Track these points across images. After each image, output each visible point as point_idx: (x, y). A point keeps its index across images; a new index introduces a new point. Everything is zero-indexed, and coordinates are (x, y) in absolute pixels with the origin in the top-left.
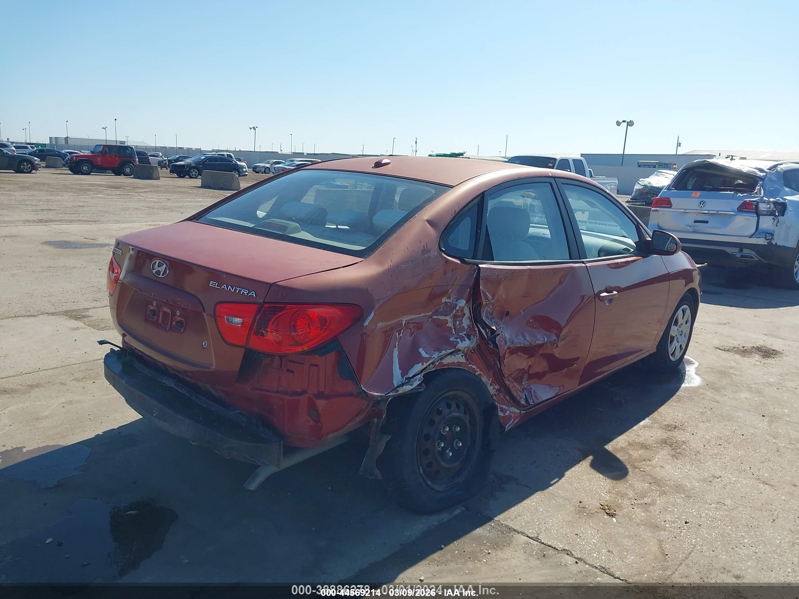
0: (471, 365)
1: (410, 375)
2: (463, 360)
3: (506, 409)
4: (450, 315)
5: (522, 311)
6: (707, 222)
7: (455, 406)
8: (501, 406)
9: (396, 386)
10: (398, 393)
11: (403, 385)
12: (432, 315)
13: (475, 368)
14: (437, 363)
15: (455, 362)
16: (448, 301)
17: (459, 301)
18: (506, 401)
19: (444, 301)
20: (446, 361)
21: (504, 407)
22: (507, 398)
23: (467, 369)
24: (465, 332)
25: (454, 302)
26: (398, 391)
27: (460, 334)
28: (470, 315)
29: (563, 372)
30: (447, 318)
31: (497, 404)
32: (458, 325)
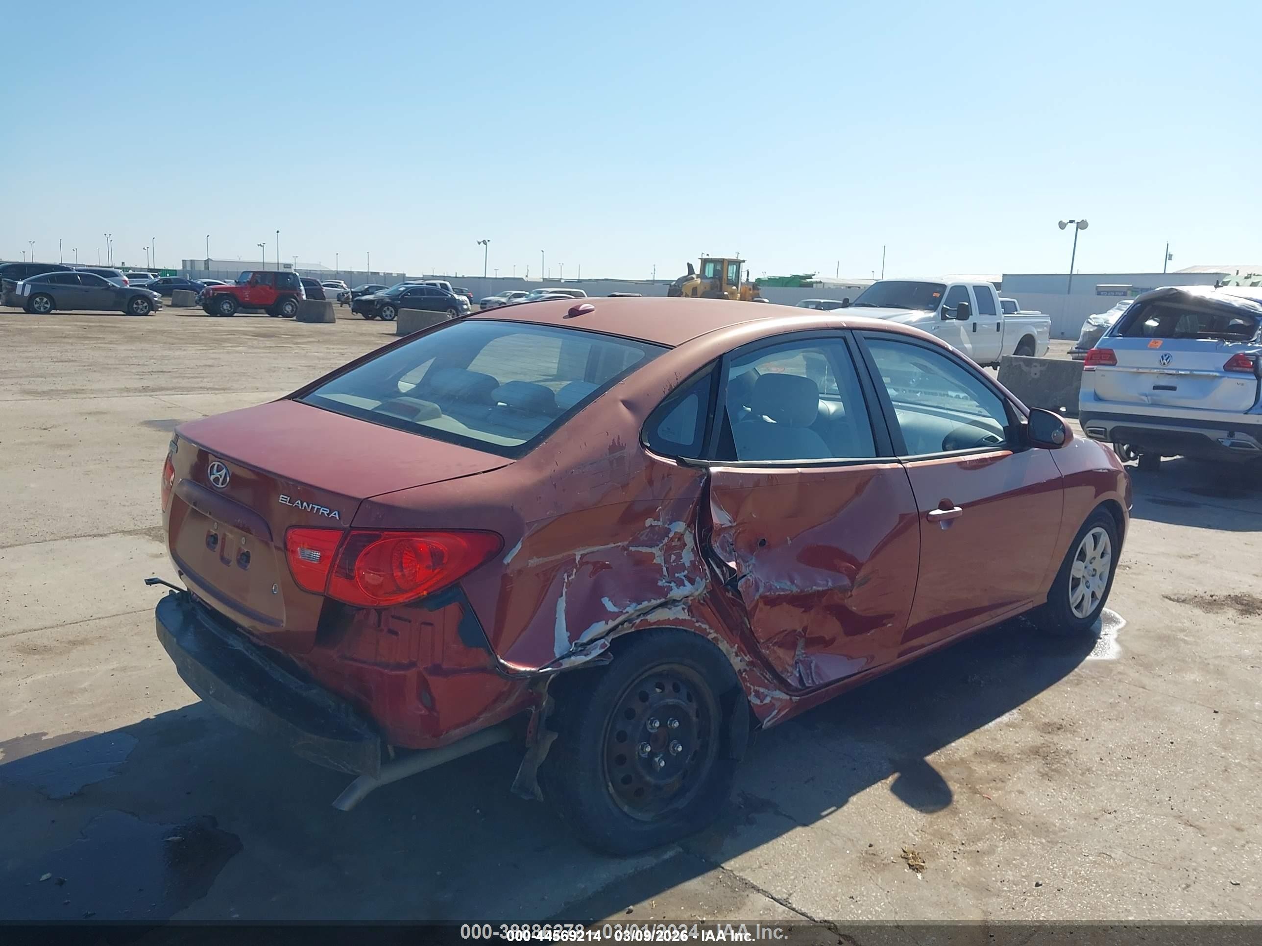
0: (700, 624)
1: (585, 638)
2: (684, 615)
3: (766, 693)
4: (658, 546)
5: (788, 539)
6: (1173, 388)
7: (671, 688)
8: (756, 688)
9: (558, 656)
10: (562, 667)
11: (570, 655)
12: (628, 546)
13: (706, 629)
14: (638, 621)
15: (671, 619)
16: (655, 523)
17: (674, 523)
18: (766, 681)
19: (650, 524)
20: (652, 618)
21: (762, 690)
22: (767, 676)
23: (693, 630)
24: (686, 572)
25: (666, 526)
26: (561, 665)
27: (677, 575)
28: (694, 545)
29: (869, 634)
30: (654, 550)
31: (748, 685)
32: (673, 562)
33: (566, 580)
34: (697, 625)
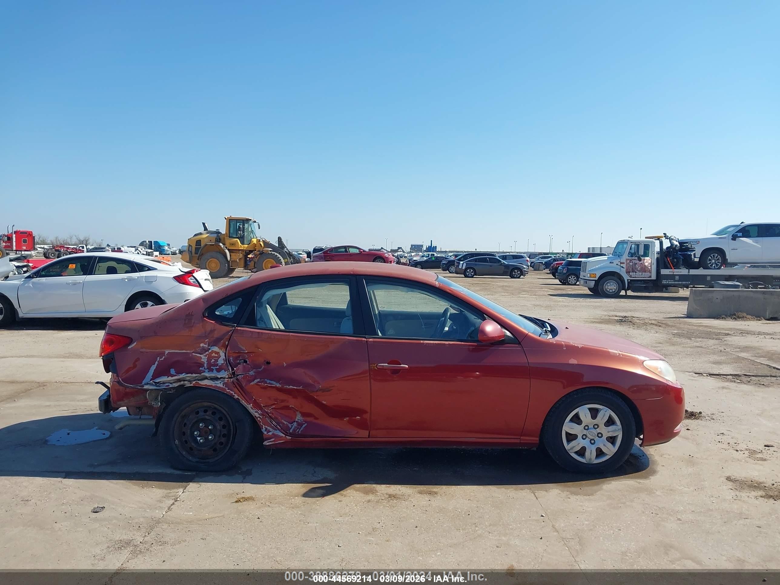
0: (229, 390)
1: (157, 380)
2: (221, 385)
3: (271, 430)
4: (204, 354)
5: (284, 363)
7: (211, 413)
8: (266, 427)
9: (143, 384)
10: (144, 388)
11: (147, 384)
12: (193, 353)
13: (232, 393)
14: (194, 382)
15: (214, 386)
16: (205, 346)
17: (212, 347)
18: (273, 425)
19: (202, 346)
20: (202, 382)
21: (269, 428)
22: (273, 423)
23: (226, 392)
24: (218, 367)
25: (209, 347)
26: (143, 387)
27: (212, 367)
28: (225, 357)
29: (345, 419)
30: (201, 356)
31: (262, 424)
32: (213, 362)
33: (158, 360)
34: (228, 391)
